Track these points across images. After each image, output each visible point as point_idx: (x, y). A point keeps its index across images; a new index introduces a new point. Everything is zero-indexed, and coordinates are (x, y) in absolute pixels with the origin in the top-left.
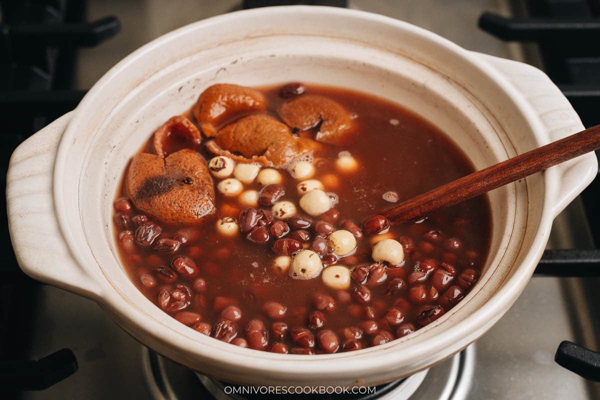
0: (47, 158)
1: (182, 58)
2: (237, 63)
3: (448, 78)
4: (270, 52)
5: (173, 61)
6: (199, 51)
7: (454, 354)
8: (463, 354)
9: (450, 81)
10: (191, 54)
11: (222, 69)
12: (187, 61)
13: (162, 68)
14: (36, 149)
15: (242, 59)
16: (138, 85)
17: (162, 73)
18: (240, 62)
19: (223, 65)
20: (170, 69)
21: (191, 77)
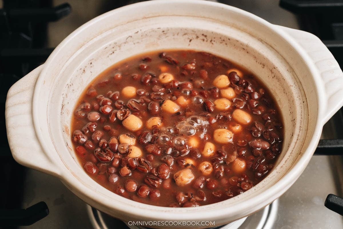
0: (28, 93)
1: (106, 31)
2: (138, 33)
3: (261, 40)
4: (158, 26)
5: (101, 33)
6: (117, 26)
7: (265, 206)
8: (271, 205)
9: (263, 42)
10: (111, 28)
11: (129, 36)
12: (109, 32)
13: (95, 37)
14: (22, 88)
15: (141, 30)
16: (81, 47)
17: (95, 40)
18: (140, 32)
19: (130, 34)
20: (99, 38)
21: (112, 42)
